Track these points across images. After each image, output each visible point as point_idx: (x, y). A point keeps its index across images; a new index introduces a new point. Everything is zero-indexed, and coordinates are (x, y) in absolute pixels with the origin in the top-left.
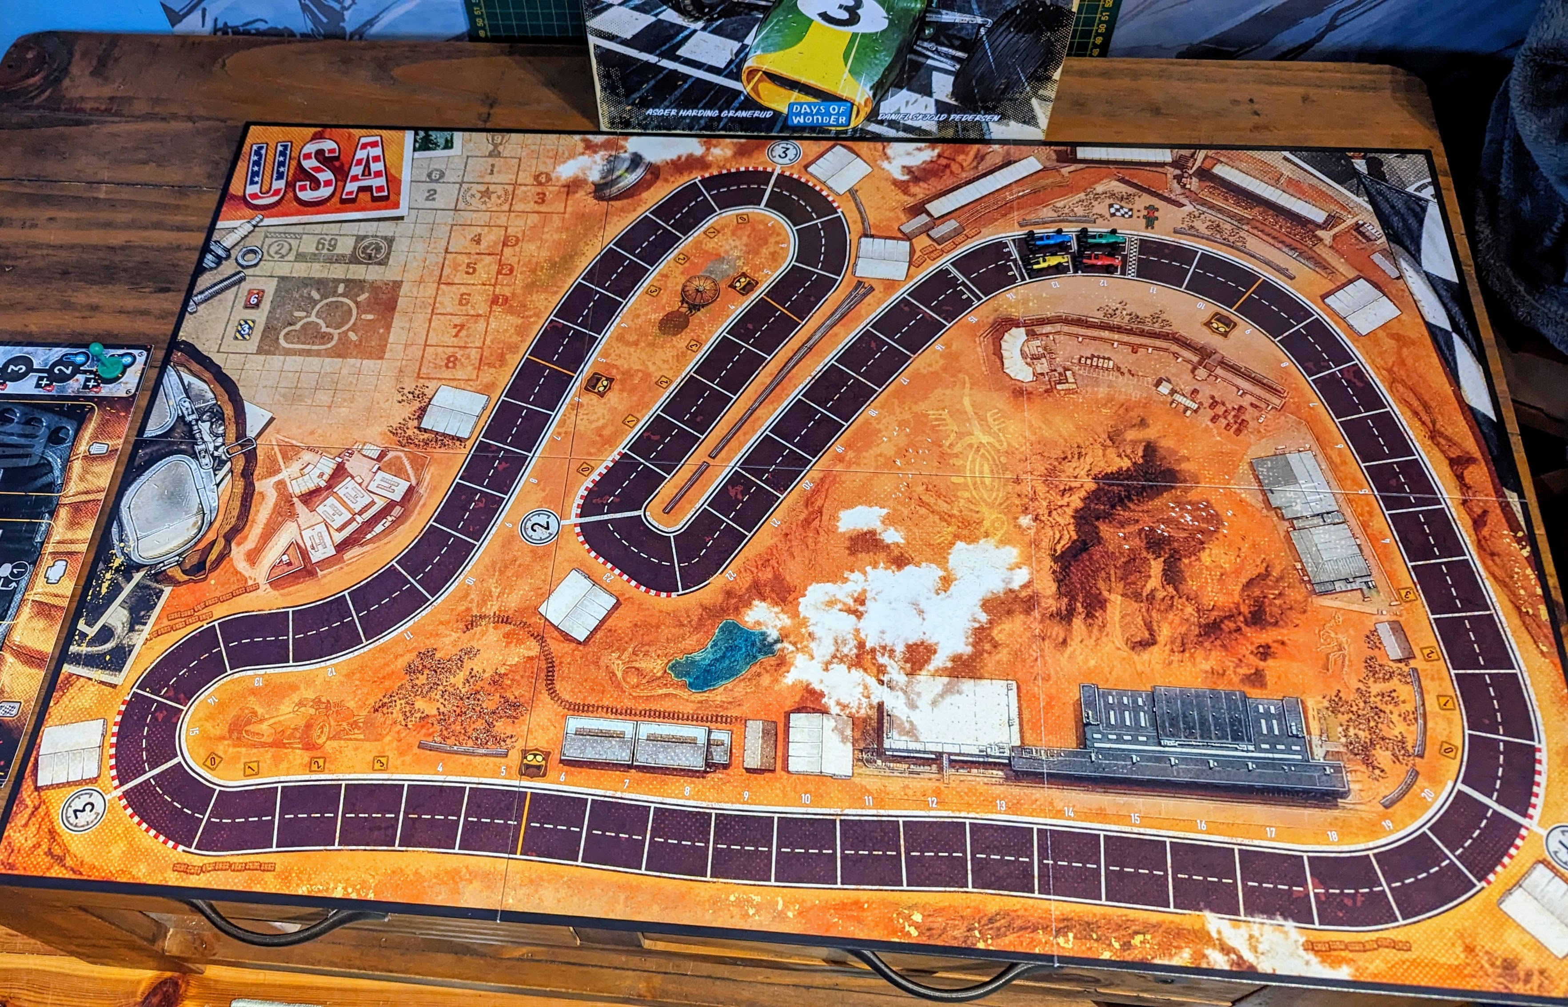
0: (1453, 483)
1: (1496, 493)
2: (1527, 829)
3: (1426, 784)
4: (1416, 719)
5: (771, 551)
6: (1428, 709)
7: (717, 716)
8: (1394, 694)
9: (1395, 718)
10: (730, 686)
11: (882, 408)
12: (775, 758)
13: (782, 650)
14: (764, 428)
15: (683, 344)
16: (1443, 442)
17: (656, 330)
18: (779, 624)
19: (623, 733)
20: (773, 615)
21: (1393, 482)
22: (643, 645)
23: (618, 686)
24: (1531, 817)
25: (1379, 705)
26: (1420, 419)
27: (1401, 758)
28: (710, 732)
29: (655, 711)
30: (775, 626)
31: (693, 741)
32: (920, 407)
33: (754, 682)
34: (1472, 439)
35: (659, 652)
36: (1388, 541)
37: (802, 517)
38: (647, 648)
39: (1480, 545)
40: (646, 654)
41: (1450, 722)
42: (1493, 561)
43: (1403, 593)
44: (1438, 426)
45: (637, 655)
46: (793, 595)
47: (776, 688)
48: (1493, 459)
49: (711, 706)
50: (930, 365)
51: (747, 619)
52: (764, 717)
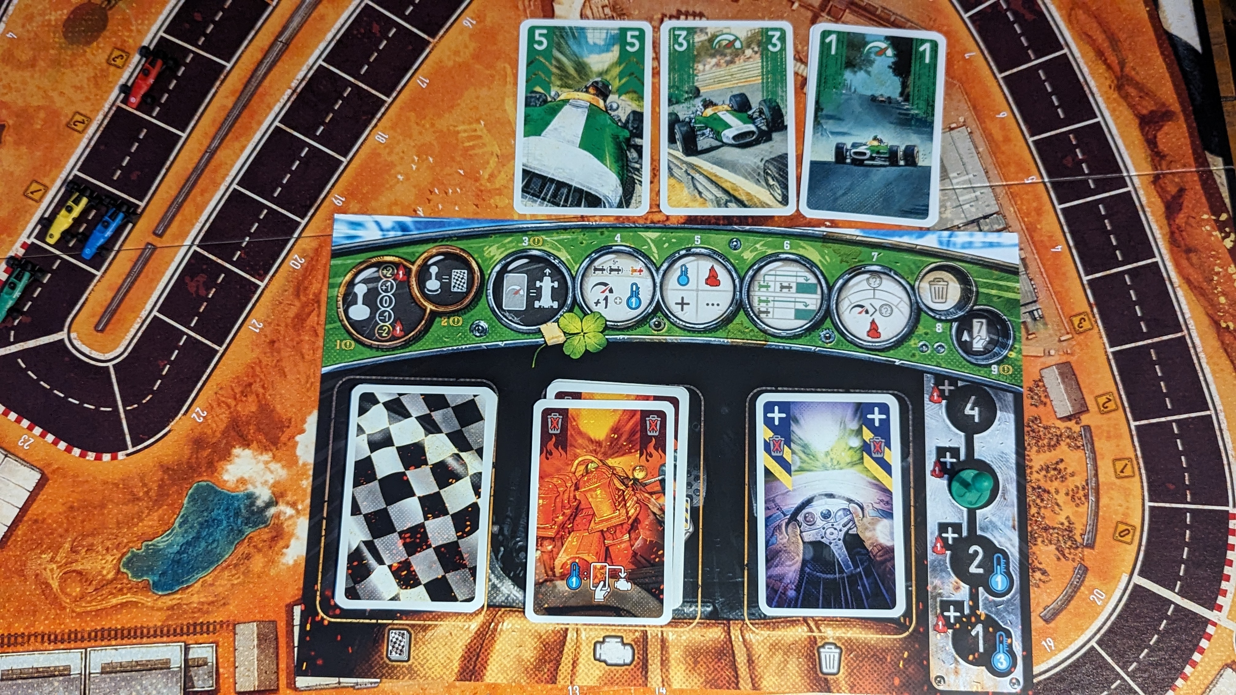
0: (1142, 152)
1: (1196, 160)
2: (1214, 624)
3: (1097, 583)
4: (1086, 496)
5: (253, 370)
6: (1101, 479)
7: (195, 625)
8: (1061, 466)
9: (1061, 498)
10: (209, 579)
11: (393, 128)
12: (277, 673)
13: (277, 516)
14: (229, 179)
15: (102, 57)
16: (1132, 91)
17: (59, 39)
18: (271, 479)
19: (68, 668)
20: (262, 466)
21: (1068, 161)
22: (84, 536)
23: (55, 601)
24: (1220, 608)
25: (1042, 483)
26: (1105, 62)
27: (1067, 551)
28: (187, 649)
29: (110, 630)
30: (266, 482)
31: (164, 666)
32: (444, 123)
33: (242, 568)
34: (1170, 85)
35: (108, 544)
36: (1059, 248)
37: (292, 312)
38: (90, 540)
39: (1174, 241)
40: (90, 549)
41: (1127, 493)
42: (1188, 259)
43: (1076, 321)
44: (1127, 70)
45: (77, 552)
46: (288, 432)
47: (273, 572)
48: (1195, 112)
49: (185, 612)
50: (457, 53)
51: (226, 477)
52: (258, 617)
